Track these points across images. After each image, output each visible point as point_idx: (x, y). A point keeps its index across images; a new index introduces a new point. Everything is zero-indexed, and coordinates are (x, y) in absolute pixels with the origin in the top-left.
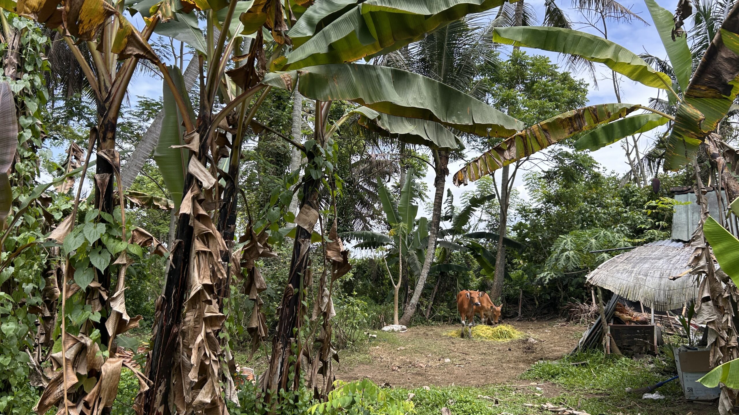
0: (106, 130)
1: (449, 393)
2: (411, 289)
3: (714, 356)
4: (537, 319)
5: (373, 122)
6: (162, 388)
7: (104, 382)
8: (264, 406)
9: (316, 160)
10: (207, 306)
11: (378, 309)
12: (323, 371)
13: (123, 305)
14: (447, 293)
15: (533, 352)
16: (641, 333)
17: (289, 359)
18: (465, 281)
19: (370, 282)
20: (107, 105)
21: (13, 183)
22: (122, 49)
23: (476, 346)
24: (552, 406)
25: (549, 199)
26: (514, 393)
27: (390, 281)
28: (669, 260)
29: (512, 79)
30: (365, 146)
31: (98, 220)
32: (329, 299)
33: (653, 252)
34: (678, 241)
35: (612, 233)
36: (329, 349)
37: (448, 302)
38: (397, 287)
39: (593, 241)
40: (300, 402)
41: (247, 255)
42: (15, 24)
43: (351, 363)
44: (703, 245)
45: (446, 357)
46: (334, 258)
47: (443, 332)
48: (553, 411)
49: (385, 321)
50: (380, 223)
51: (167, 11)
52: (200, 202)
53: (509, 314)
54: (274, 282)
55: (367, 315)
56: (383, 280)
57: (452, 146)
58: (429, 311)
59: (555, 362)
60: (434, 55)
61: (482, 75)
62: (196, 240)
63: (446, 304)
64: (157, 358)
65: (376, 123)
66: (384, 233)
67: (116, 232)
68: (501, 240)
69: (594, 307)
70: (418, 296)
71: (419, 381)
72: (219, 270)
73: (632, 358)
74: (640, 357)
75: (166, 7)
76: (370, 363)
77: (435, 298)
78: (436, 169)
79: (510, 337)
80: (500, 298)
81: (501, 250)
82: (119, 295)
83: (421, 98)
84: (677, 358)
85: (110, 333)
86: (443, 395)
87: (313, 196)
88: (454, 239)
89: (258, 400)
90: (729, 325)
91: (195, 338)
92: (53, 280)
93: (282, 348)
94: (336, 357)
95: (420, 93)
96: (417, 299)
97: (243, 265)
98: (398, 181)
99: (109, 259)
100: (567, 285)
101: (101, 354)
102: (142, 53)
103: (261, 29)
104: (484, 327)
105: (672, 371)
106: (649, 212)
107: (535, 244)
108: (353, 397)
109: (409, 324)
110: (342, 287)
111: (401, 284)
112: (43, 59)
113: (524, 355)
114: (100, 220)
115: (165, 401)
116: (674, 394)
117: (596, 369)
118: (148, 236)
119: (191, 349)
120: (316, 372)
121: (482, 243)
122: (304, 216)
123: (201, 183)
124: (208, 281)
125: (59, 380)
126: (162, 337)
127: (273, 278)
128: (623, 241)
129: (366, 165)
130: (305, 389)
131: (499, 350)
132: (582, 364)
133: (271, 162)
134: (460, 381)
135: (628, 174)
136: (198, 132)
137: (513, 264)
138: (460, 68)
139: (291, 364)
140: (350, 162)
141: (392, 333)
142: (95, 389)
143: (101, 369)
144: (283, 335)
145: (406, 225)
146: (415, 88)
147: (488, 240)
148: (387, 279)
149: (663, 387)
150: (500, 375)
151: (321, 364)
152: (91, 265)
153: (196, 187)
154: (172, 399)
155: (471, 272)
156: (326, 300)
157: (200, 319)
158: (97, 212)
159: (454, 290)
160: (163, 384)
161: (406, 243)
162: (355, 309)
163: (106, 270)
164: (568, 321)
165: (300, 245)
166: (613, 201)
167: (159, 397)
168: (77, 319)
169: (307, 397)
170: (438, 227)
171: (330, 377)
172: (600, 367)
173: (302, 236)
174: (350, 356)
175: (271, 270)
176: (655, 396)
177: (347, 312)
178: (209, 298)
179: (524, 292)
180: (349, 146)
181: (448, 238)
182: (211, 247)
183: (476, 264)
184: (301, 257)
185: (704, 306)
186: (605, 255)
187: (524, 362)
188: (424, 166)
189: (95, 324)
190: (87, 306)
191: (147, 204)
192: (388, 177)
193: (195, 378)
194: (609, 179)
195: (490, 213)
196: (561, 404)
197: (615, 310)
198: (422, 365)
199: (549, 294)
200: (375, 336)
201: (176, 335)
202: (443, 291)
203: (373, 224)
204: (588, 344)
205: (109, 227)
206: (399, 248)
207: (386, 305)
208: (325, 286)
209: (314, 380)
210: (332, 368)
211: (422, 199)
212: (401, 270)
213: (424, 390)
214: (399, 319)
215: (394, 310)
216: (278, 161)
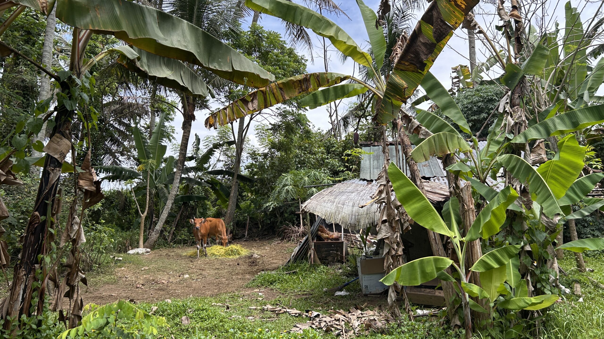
1: (189, 304)
2: (156, 217)
3: (387, 262)
4: (259, 239)
5: (133, 62)
9: (71, 90)
11: (124, 235)
12: (69, 295)
15: (256, 265)
16: (334, 247)
17: (32, 285)
18: (203, 209)
19: (117, 212)
23: (211, 263)
24: (271, 307)
25: (273, 146)
26: (241, 299)
27: (137, 211)
28: (359, 193)
29: (251, 47)
30: (117, 88)
32: (80, 227)
33: (347, 187)
34: (364, 180)
35: (319, 173)
36: (77, 274)
37: (189, 227)
38: (144, 216)
39: (306, 178)
40: (44, 327)
43: (97, 284)
44: (384, 183)
45: (185, 273)
46: (86, 188)
47: (183, 252)
48: (271, 311)
49: (131, 245)
50: (129, 159)
53: (238, 236)
54: (16, 211)
55: (113, 240)
56: (129, 209)
57: (205, 94)
58: (171, 236)
59: (273, 272)
60: (186, 15)
63: (186, 229)
65: (135, 63)
66: (133, 168)
68: (236, 176)
69: (302, 229)
70: (162, 223)
71: (162, 295)
73: (327, 266)
74: (332, 265)
76: (115, 282)
77: (177, 225)
78: (184, 115)
79: (239, 254)
80: (232, 224)
81: (235, 185)
83: (185, 41)
84: (359, 264)
86: (183, 306)
87: (65, 126)
88: (197, 175)
90: (398, 240)
93: (25, 275)
94: (84, 281)
95: (184, 37)
96: (161, 226)
98: (148, 123)
100: (283, 212)
104: (218, 247)
105: (354, 273)
106: (346, 158)
107: (262, 181)
108: (107, 318)
109: (152, 248)
110: (89, 216)
111: (148, 213)
113: (249, 268)
116: (356, 291)
117: (302, 275)
120: (63, 296)
121: (219, 179)
122: (54, 145)
127: (14, 207)
128: (326, 179)
129: (118, 106)
130: (50, 313)
131: (230, 265)
132: (293, 273)
133: (17, 93)
134: (197, 293)
135: (329, 131)
137: (242, 197)
139: (34, 290)
140: (102, 102)
141: (136, 256)
144: (27, 262)
145: (155, 161)
146: (179, 32)
147: (224, 177)
148: (134, 209)
149: (349, 286)
150: (230, 286)
151: (67, 289)
155: (209, 203)
156: (76, 227)
161: (154, 178)
162: (102, 235)
164: (282, 240)
165: (49, 174)
166: (320, 150)
169: (51, 322)
170: (184, 165)
171: (77, 300)
172: (305, 274)
173: (52, 165)
174: (95, 277)
175: (13, 199)
176: (343, 293)
177: (94, 238)
179: (250, 218)
180: (102, 87)
181: (192, 174)
183: (213, 197)
184: (49, 186)
185: (383, 227)
186: (314, 189)
187: (249, 273)
188: (173, 111)
192: (138, 118)
194: (316, 134)
195: (227, 155)
196: (277, 304)
197: (318, 230)
198: (164, 281)
199: (270, 219)
200: (121, 259)
202: (184, 219)
203: (123, 160)
204: (298, 257)
206: (147, 181)
207: (132, 231)
208: (75, 213)
209: (60, 304)
210: (80, 291)
211: (170, 140)
212: (148, 201)
213: (166, 303)
214: (144, 243)
215: (139, 236)
216: (24, 94)
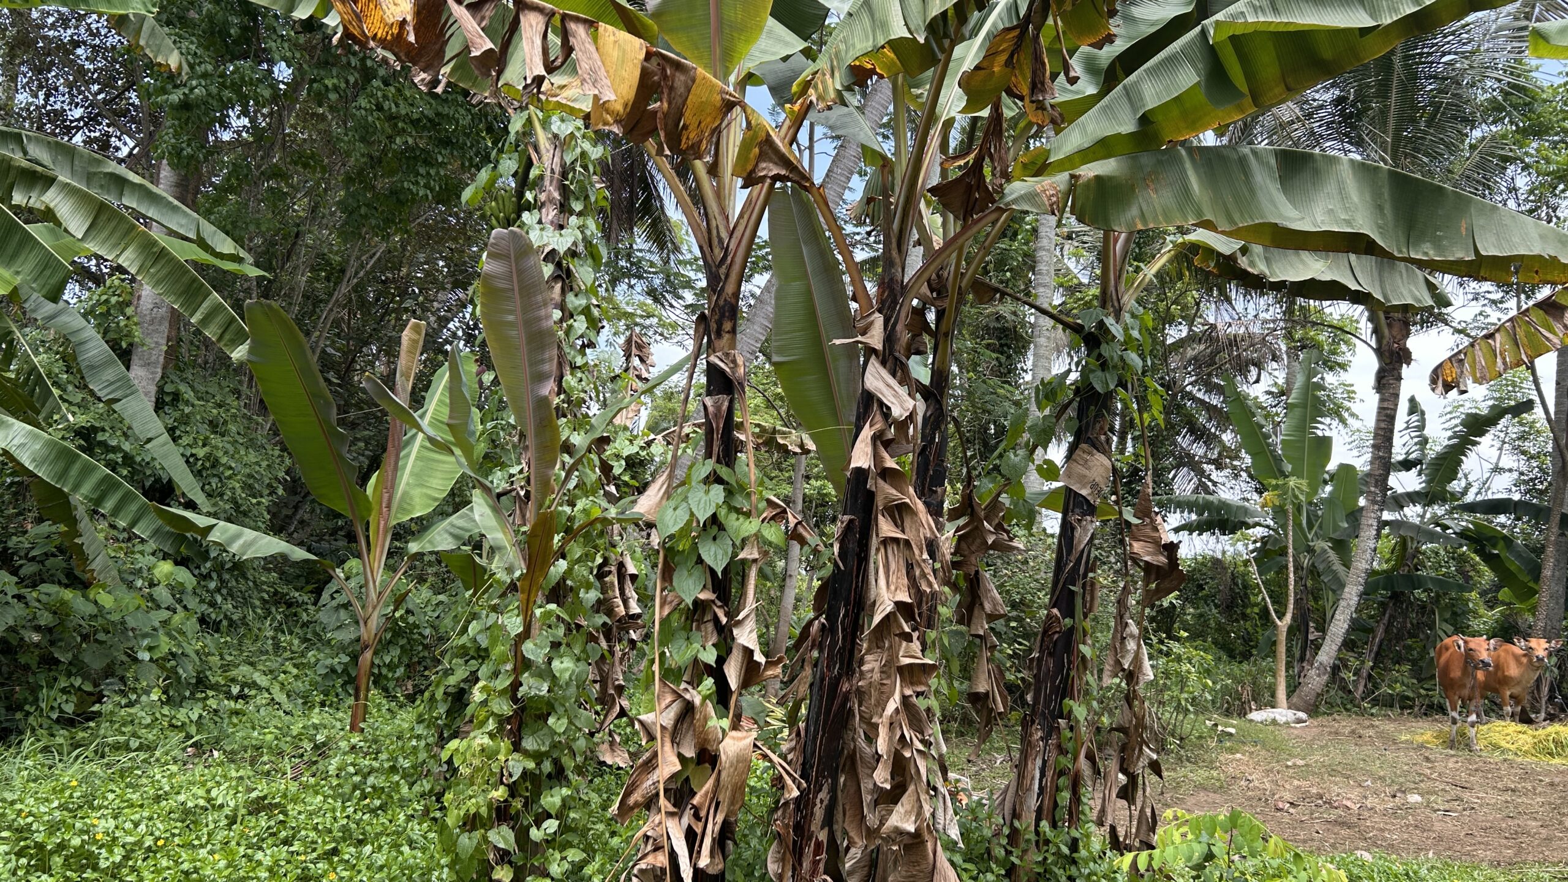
0: (722, 316)
1: (1423, 872)
2: (1317, 629)
5: (1232, 258)
6: (823, 795)
7: (724, 775)
8: (1009, 853)
9: (1105, 350)
10: (904, 644)
11: (1237, 671)
12: (1127, 793)
13: (754, 635)
14: (1409, 642)
17: (1056, 761)
18: (1456, 614)
19: (1214, 611)
20: (723, 270)
21: (560, 413)
22: (749, 168)
23: (1489, 771)
27: (1266, 610)
30: (1198, 304)
31: (712, 479)
32: (1139, 646)
36: (1141, 749)
37: (1414, 663)
38: (1284, 624)
40: (1083, 853)
41: (964, 545)
42: (554, 128)
43: (1178, 786)
45: (1411, 791)
46: (1147, 558)
47: (1400, 732)
49: (1254, 699)
50: (1236, 476)
51: (825, 89)
52: (887, 444)
55: (1210, 683)
56: (1245, 606)
57: (1420, 301)
58: (1363, 682)
60: (1368, 86)
61: (1494, 122)
62: (880, 517)
63: (1406, 668)
64: (815, 738)
65: (1236, 261)
66: (1248, 500)
67: (740, 501)
68: (1556, 518)
70: (1335, 648)
71: (1345, 839)
72: (924, 575)
75: (824, 82)
76: (1221, 789)
77: (1378, 654)
78: (1379, 352)
81: (1557, 543)
82: (747, 616)
83: (1346, 209)
85: (733, 683)
86: (1407, 874)
87: (1098, 426)
88: (1428, 515)
89: (995, 840)
91: (882, 705)
92: (612, 583)
93: (1042, 739)
94: (1155, 767)
95: (1343, 197)
96: (1334, 654)
97: (955, 565)
98: (1280, 381)
99: (730, 550)
101: (717, 723)
102: (783, 172)
103: (999, 98)
104: (1513, 727)
108: (1209, 845)
109: (1313, 710)
110: (1151, 619)
111: (1294, 618)
112: (598, 186)
114: (715, 478)
115: (829, 821)
118: (779, 506)
119: (876, 727)
120: (1114, 795)
121: (1503, 526)
122: (1079, 469)
123: (889, 408)
124: (904, 597)
125: (650, 765)
126: (822, 697)
129: (1202, 347)
130: (1093, 828)
131: (1552, 784)
133: (988, 346)
134: (1450, 849)
136: (880, 311)
138: (1437, 111)
139: (1061, 774)
140: (1165, 339)
141: (1271, 728)
142: (709, 784)
143: (718, 750)
144: (1043, 712)
145: (1304, 482)
146: (1331, 187)
147: (1518, 519)
148: (1257, 605)
150: (1555, 844)
151: (1123, 779)
152: (700, 561)
153: (878, 417)
154: (840, 820)
155: (1474, 595)
156: (1131, 645)
157: (891, 667)
158: (710, 465)
159: (1428, 637)
160: (825, 788)
161: (1304, 522)
162: (1184, 668)
163: (725, 571)
165: (1073, 529)
167: (819, 812)
168: (679, 654)
169: (1095, 846)
170: (1385, 488)
171: (1143, 807)
173: (1077, 510)
174: (1174, 770)
177: (1168, 676)
178: (907, 629)
180: (1162, 306)
181: (1412, 513)
182: (907, 530)
183: (1487, 576)
184: (1075, 554)
188: (1346, 343)
189: (707, 666)
190: (695, 634)
191: (765, 444)
192: (1254, 371)
193: (886, 781)
195: (1524, 453)
198: (1349, 804)
200: (1232, 730)
201: (846, 697)
202: (1399, 638)
203: (1221, 480)
205: (730, 493)
206: (1286, 535)
207: (1255, 664)
208: (1127, 615)
209: (1109, 810)
210: (1148, 790)
211: (1343, 421)
212: (1291, 587)
213: (1356, 859)
214: (1289, 696)
215: (1274, 676)
216: (1001, 345)
